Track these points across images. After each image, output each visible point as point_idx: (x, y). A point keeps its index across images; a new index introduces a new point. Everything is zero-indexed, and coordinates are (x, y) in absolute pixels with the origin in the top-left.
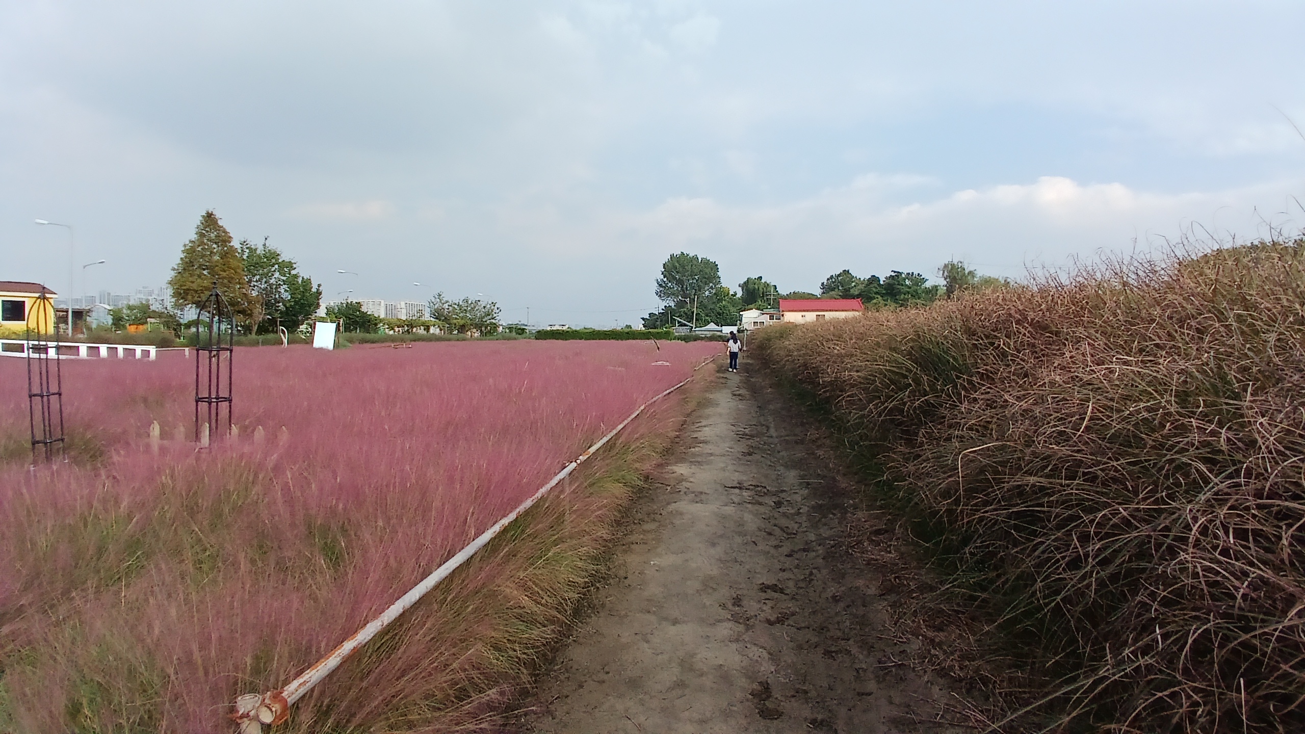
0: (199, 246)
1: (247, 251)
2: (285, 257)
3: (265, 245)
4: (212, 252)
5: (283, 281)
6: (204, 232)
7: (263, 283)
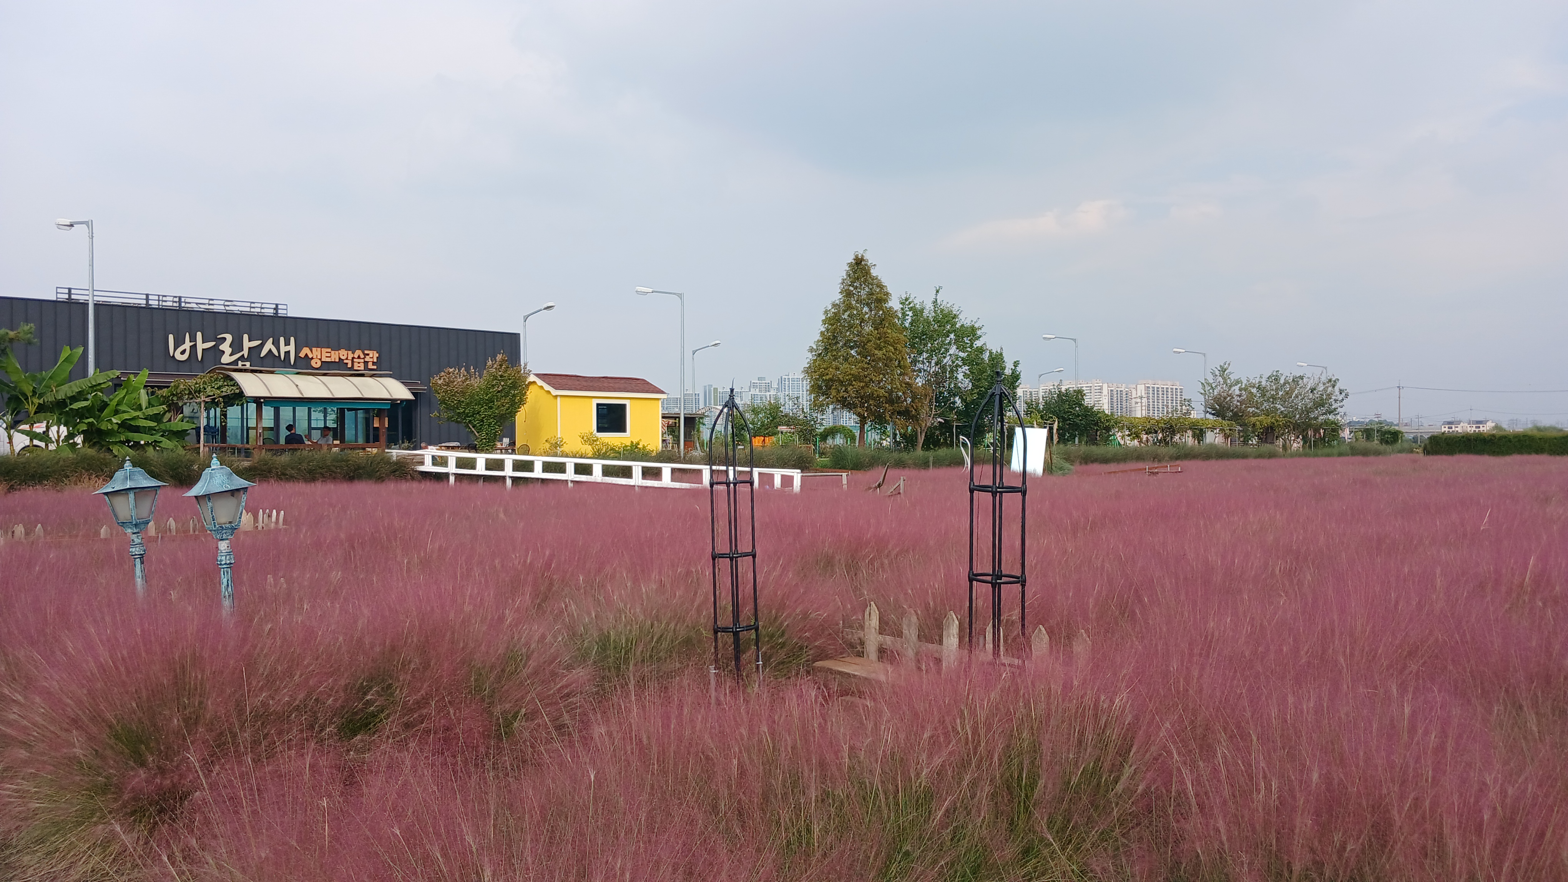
0: (845, 311)
1: (910, 313)
2: (965, 319)
3: (935, 302)
4: (862, 321)
5: (963, 359)
6: (852, 288)
7: (933, 364)
